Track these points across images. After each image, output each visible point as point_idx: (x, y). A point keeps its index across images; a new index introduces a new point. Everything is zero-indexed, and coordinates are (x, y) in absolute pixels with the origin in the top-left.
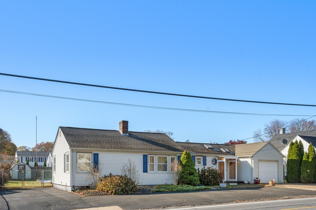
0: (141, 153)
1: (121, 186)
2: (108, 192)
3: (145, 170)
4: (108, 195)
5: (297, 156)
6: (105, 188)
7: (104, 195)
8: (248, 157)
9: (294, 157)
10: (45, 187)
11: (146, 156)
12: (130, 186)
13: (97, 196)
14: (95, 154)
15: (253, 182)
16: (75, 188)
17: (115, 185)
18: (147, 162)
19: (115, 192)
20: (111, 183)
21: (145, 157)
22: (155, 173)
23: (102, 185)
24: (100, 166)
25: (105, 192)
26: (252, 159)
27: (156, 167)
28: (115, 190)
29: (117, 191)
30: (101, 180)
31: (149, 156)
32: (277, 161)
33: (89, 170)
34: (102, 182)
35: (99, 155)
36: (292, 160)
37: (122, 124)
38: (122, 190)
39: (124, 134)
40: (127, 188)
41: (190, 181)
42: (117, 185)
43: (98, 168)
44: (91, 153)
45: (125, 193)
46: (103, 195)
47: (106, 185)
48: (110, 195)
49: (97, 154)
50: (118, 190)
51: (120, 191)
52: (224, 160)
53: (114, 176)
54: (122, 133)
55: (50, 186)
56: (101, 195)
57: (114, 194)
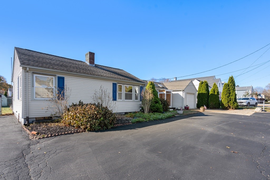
0: (112, 81)
1: (99, 118)
2: (79, 127)
3: (115, 99)
4: (80, 132)
5: (206, 91)
6: (75, 122)
7: (73, 133)
8: (181, 91)
9: (204, 91)
10: (3, 115)
11: (116, 84)
12: (110, 117)
13: (62, 136)
14: (59, 78)
15: (184, 108)
16: (30, 120)
17: (89, 118)
18: (116, 91)
19: (91, 127)
20: (84, 114)
21: (114, 85)
22: (122, 101)
23: (70, 117)
24: (67, 92)
25: (74, 127)
26: (183, 92)
27: (123, 96)
28: (91, 124)
29: (93, 126)
30: (68, 109)
31: (118, 84)
32: (194, 94)
33: (51, 97)
34: (70, 113)
35: (65, 79)
36: (202, 93)
37: (88, 55)
38: (99, 124)
39: (90, 65)
40: (106, 122)
41: (157, 108)
42: (93, 117)
43: (64, 94)
44: (55, 76)
45: (104, 127)
46: (71, 133)
47: (76, 117)
48: (82, 132)
49: (63, 78)
50: (95, 125)
51: (97, 125)
52: (165, 92)
53: (87, 105)
54: (88, 63)
55: (10, 114)
56: (68, 134)
57: (89, 131)
